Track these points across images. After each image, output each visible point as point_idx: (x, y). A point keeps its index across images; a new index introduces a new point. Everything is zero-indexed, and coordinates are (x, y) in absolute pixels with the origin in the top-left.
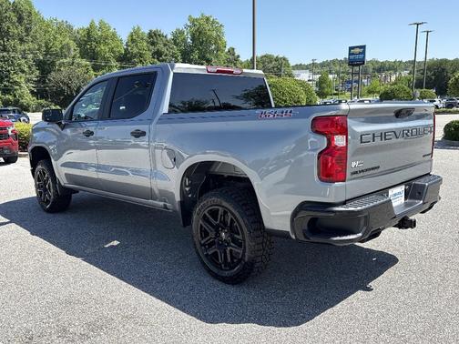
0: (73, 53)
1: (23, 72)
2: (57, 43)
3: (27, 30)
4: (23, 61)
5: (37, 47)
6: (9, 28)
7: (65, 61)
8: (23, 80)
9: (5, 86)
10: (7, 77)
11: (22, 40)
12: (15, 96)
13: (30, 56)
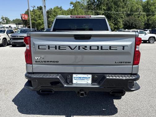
0: (140, 10)
1: (122, 18)
2: (135, 7)
3: (125, 4)
4: (122, 14)
5: (127, 9)
6: (119, 4)
7: (137, 13)
8: (121, 21)
9: (116, 23)
10: (116, 20)
11: (123, 8)
12: (118, 26)
13: (125, 13)
